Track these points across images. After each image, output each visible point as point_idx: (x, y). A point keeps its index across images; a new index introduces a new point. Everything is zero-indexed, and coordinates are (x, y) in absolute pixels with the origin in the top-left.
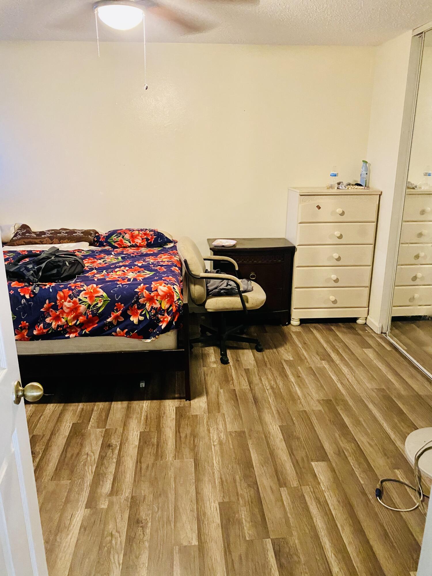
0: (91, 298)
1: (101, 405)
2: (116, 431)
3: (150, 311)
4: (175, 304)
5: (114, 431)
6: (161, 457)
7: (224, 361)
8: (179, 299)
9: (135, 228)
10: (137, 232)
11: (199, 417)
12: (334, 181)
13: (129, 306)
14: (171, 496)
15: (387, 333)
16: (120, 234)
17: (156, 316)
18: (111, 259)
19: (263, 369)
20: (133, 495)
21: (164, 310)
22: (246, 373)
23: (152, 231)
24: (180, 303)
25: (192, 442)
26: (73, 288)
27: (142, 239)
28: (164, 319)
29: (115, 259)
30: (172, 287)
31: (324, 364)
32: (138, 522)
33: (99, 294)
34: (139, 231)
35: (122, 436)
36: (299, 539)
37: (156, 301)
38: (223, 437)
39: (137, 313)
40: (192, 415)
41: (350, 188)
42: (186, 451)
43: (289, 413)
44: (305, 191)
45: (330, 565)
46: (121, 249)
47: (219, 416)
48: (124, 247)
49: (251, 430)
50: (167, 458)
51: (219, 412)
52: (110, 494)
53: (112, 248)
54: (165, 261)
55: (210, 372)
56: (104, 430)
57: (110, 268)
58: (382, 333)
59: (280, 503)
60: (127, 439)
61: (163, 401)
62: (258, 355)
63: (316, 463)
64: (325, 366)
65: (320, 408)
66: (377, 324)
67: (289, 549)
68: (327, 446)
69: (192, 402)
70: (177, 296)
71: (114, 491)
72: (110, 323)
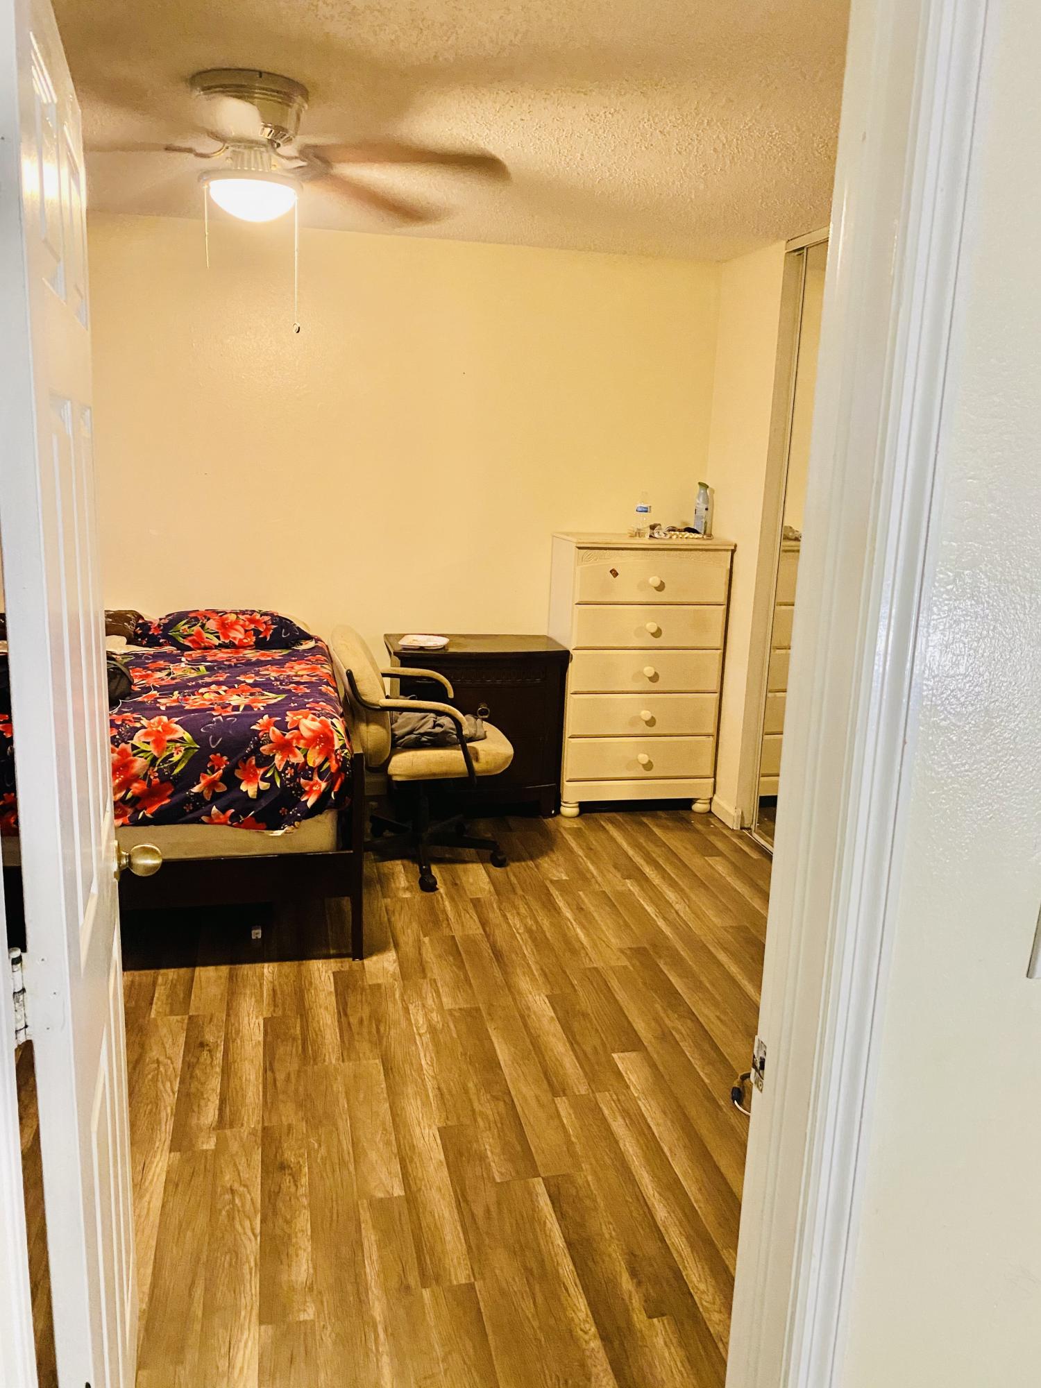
0: (158, 742)
1: (171, 974)
2: (211, 1019)
3: (283, 771)
4: (336, 756)
5: (207, 1020)
6: (314, 1060)
7: (428, 885)
8: (343, 747)
9: (228, 609)
10: (233, 617)
11: (383, 987)
12: (645, 521)
13: (238, 761)
14: (344, 1125)
15: (753, 827)
16: (197, 619)
17: (295, 781)
18: (182, 670)
19: (508, 898)
20: (266, 1124)
21: (311, 769)
22: (475, 906)
23: (266, 614)
24: (346, 754)
25: (374, 1030)
26: (119, 723)
27: (246, 631)
28: (312, 787)
29: (193, 671)
30: (329, 721)
31: (629, 885)
32: (283, 1167)
33: (176, 736)
34: (237, 613)
35: (227, 1027)
36: (595, 1173)
37: (297, 750)
38: (436, 1020)
39: (256, 775)
40: (370, 985)
41: (675, 537)
42: (364, 1047)
43: (565, 972)
44: (586, 541)
45: (653, 1209)
46: (199, 651)
47: (425, 985)
48: (206, 648)
49: (492, 1005)
50: (327, 1060)
51: (425, 977)
52: (217, 1126)
53: (178, 649)
54: (302, 676)
55: (398, 907)
56: (187, 1017)
57: (184, 687)
58: (742, 828)
59: (556, 1122)
60: (238, 1032)
61: (304, 962)
62: (497, 872)
63: (622, 1055)
64: (631, 888)
65: (625, 962)
66: (732, 811)
67: (577, 1192)
68: (640, 1026)
69: (366, 962)
70: (340, 740)
71: (224, 1122)
72: (199, 795)
